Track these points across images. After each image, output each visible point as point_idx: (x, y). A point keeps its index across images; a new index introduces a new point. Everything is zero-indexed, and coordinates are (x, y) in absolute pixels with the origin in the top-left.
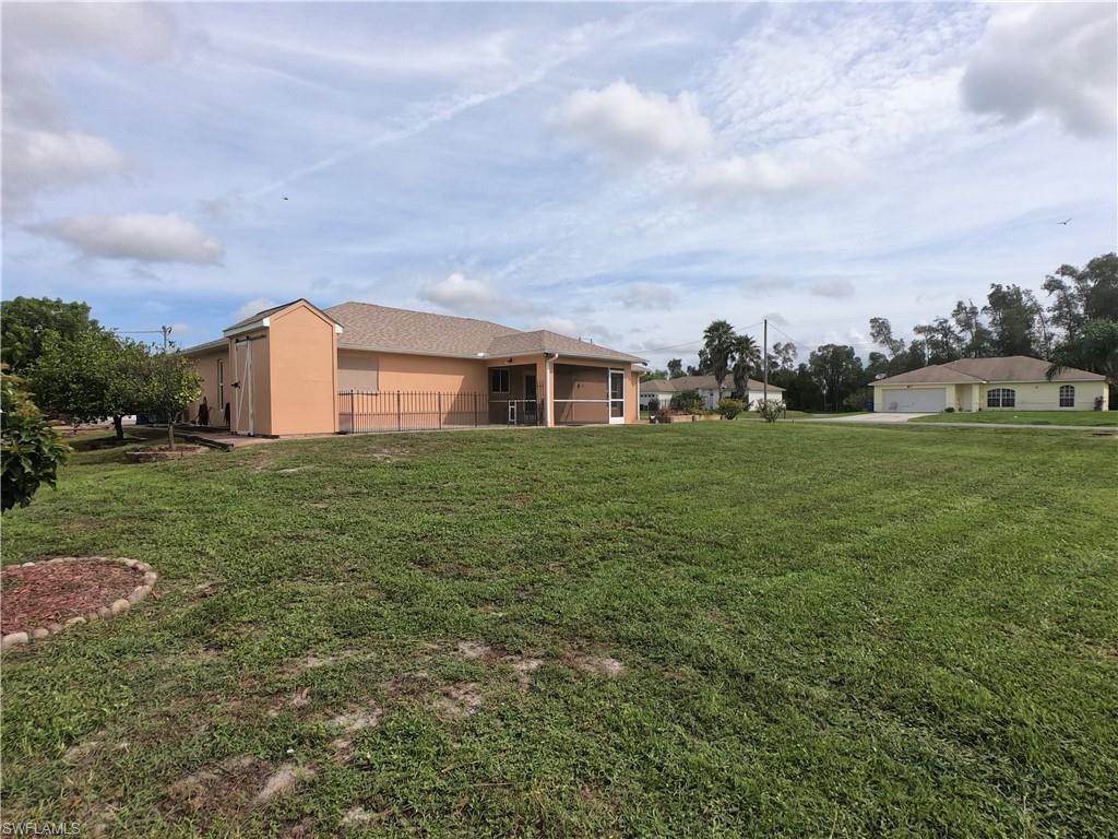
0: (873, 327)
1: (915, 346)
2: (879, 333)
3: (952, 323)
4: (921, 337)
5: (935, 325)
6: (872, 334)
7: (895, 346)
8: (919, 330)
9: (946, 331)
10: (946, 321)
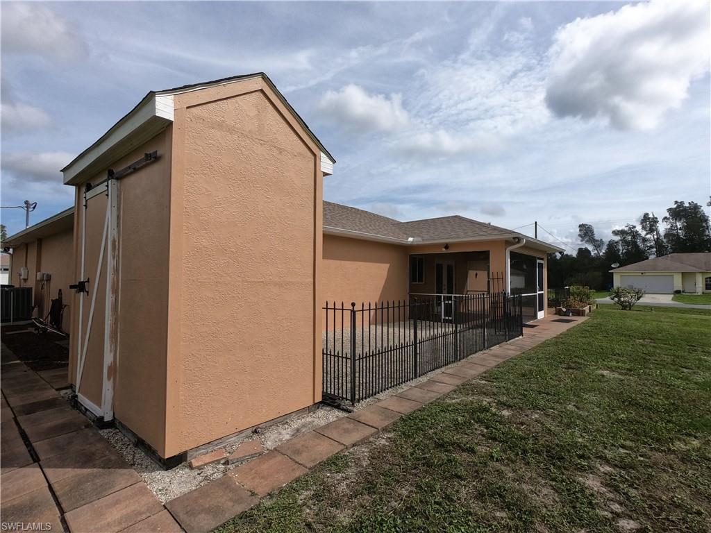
0: (580, 230)
1: (612, 245)
2: (586, 234)
3: (639, 228)
4: (617, 238)
5: (626, 229)
6: (580, 235)
7: (598, 244)
8: (615, 233)
9: (635, 235)
10: (634, 227)
